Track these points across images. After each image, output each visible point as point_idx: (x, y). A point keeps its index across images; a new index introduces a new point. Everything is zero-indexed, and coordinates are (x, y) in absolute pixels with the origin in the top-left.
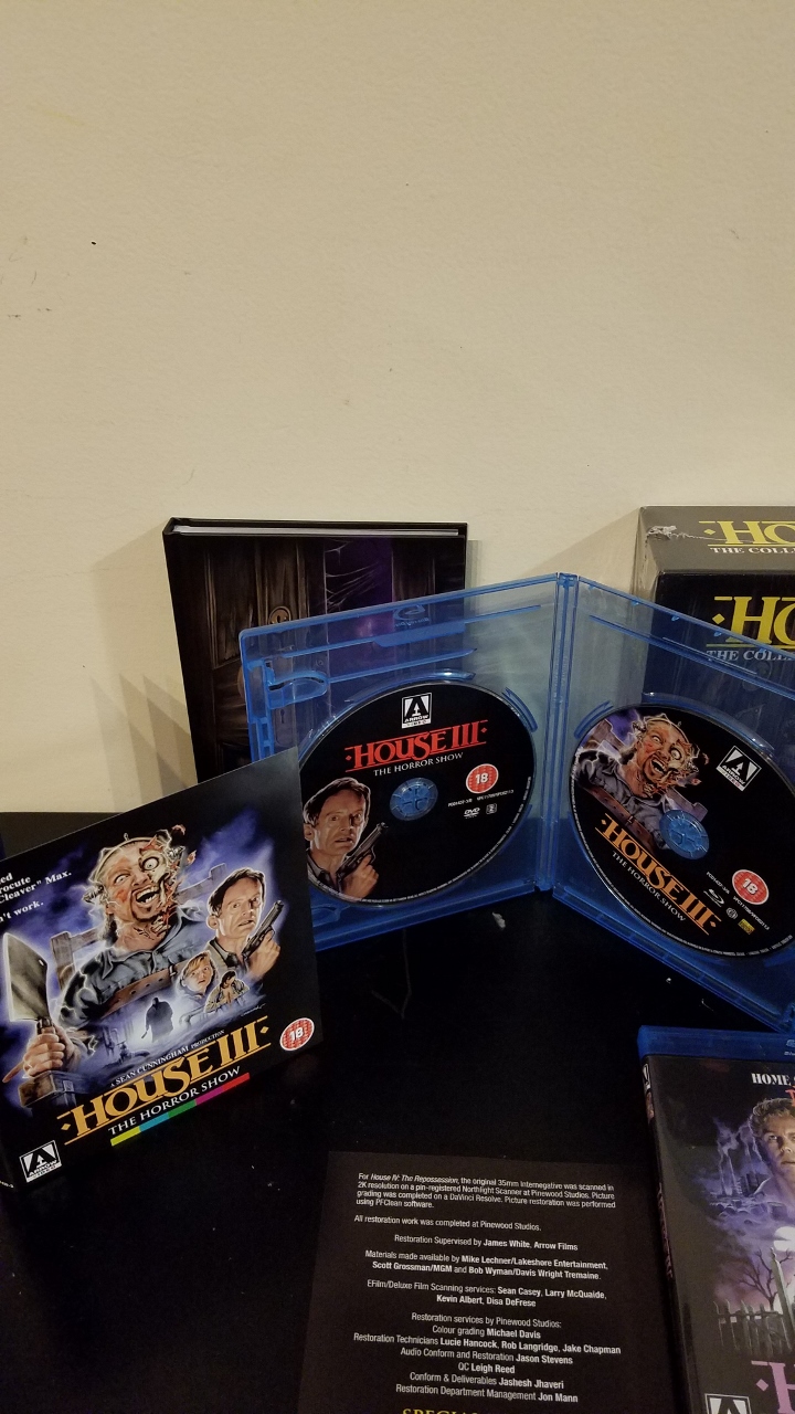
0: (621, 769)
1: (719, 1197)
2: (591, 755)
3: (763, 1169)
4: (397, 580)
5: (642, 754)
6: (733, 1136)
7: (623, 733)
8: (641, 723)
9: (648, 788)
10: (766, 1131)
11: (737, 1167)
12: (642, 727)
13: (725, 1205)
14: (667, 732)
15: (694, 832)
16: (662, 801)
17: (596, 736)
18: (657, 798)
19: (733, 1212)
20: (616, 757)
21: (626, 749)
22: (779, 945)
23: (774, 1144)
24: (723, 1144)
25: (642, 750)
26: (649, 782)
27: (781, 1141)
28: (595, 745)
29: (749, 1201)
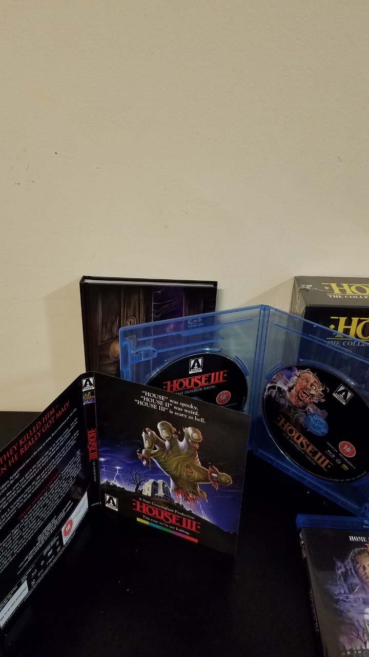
0: (288, 395)
1: (338, 594)
2: (274, 388)
3: (356, 581)
4: (185, 306)
5: (298, 387)
6: (343, 566)
7: (289, 377)
8: (298, 373)
9: (300, 403)
10: (357, 563)
11: (346, 580)
12: (298, 375)
13: (341, 598)
14: (309, 377)
15: (321, 424)
16: (307, 409)
17: (277, 379)
18: (304, 407)
19: (345, 601)
20: (286, 389)
21: (290, 385)
22: (360, 476)
23: (362, 569)
24: (338, 569)
25: (298, 386)
26: (301, 400)
27: (364, 568)
28: (276, 383)
29: (351, 596)
